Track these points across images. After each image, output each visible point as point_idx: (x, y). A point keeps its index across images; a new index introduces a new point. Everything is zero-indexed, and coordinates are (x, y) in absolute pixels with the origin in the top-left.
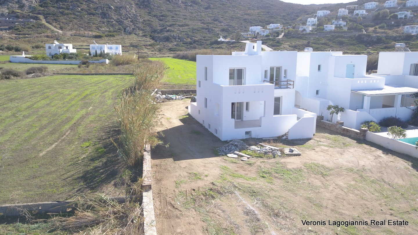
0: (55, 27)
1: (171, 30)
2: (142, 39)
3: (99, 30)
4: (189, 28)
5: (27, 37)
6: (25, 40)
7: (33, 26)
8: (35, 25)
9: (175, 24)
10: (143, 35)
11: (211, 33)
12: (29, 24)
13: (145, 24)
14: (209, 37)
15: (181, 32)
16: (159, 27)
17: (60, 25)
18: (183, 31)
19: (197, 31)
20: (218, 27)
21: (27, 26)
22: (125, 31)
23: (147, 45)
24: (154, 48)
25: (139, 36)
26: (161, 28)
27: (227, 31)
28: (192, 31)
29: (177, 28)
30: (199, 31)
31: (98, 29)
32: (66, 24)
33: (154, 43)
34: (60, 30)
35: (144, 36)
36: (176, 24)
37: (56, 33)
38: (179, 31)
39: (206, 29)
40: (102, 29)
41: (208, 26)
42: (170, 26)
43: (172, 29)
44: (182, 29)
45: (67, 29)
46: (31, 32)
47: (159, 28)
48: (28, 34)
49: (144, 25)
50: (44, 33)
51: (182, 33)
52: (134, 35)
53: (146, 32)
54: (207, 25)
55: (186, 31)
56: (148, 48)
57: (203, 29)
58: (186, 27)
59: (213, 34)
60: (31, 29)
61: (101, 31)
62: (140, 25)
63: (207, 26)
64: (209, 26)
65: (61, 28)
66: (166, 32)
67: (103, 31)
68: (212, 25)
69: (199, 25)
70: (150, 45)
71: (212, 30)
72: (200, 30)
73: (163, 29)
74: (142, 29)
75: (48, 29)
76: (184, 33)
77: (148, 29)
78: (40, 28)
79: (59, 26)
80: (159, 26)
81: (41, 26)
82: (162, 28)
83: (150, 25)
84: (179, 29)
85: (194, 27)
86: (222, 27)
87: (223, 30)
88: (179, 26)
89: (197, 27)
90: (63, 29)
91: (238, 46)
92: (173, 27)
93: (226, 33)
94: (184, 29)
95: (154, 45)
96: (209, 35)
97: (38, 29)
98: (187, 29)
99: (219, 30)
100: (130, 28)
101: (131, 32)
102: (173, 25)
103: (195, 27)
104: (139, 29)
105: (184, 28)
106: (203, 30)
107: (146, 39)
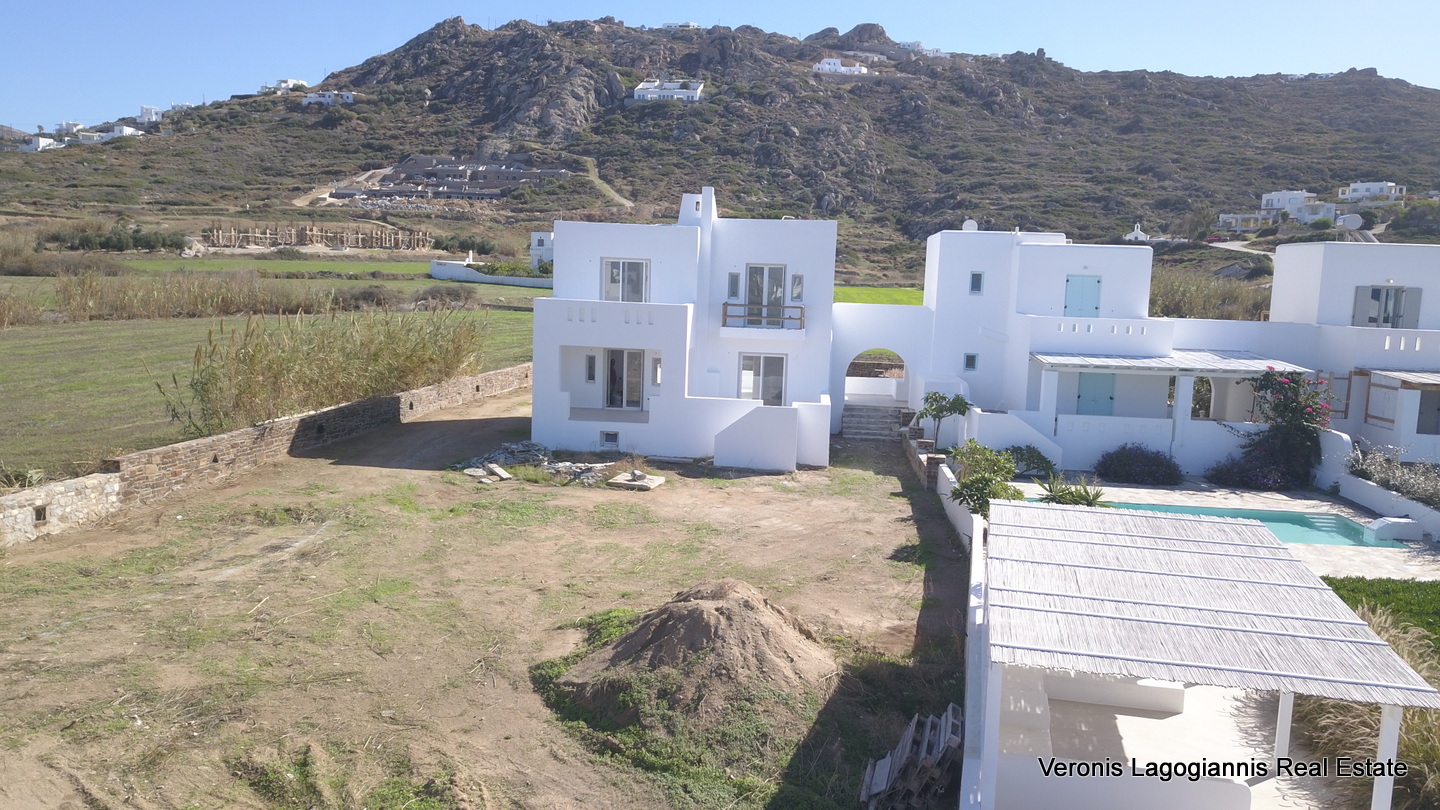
0: (619, 191)
1: (970, 202)
2: (866, 231)
3: (741, 202)
4: (1037, 197)
5: (537, 219)
6: (529, 226)
7: (561, 187)
8: (567, 185)
9: (991, 184)
10: (873, 218)
11: (1113, 214)
12: (551, 182)
13: (890, 183)
14: (1102, 229)
15: (1003, 209)
16: (935, 192)
17: (633, 186)
18: (1011, 207)
19: (1062, 208)
20: (1147, 192)
21: (548, 188)
22: (818, 206)
23: (874, 251)
24: (895, 259)
25: (861, 222)
26: (937, 195)
27: (1176, 209)
28: (1045, 207)
29: (994, 196)
30: (1071, 206)
31: (738, 197)
32: (650, 184)
33: (901, 244)
34: (629, 200)
35: (877, 220)
36: (993, 184)
37: (615, 209)
38: (998, 204)
39: (1098, 200)
40: (748, 199)
41: (1110, 190)
42: (972, 189)
43: (974, 198)
44: (1011, 200)
45: (650, 198)
46: (551, 204)
47: (933, 195)
48: (541, 211)
49: (886, 187)
50: (584, 207)
51: (1004, 212)
52: (846, 217)
53: (885, 209)
54: (1108, 185)
55: (1021, 208)
56: (876, 259)
57: (1088, 200)
58: (1025, 195)
59: (1119, 216)
60: (555, 197)
61: (747, 204)
62: (871, 187)
63: (1105, 189)
64: (1115, 191)
65: (634, 196)
66: (953, 209)
67: (753, 203)
68: (1125, 188)
69: (1077, 186)
70: (884, 250)
71: (1120, 204)
72: (1073, 204)
73: (945, 198)
74: (875, 197)
75: (599, 195)
76: (1011, 213)
77: (896, 197)
78: (579, 193)
79: (630, 188)
80: (935, 188)
81: (585, 187)
82: (942, 195)
83: (904, 186)
84: (1001, 198)
85: (1054, 194)
86: (1164, 192)
87: (1163, 205)
88: (1004, 188)
89: (1067, 192)
90: (639, 198)
91: (1190, 260)
92: (982, 193)
93: (1171, 215)
94: (1018, 199)
95: (898, 249)
96: (1104, 222)
97: (571, 198)
98: (1026, 200)
99: (1145, 204)
100: (837, 197)
101: (839, 207)
102: (982, 185)
103: (1060, 194)
104: (867, 197)
105: (1016, 196)
106: (1086, 205)
107: (881, 230)
